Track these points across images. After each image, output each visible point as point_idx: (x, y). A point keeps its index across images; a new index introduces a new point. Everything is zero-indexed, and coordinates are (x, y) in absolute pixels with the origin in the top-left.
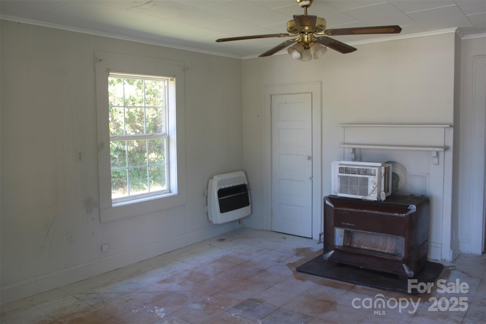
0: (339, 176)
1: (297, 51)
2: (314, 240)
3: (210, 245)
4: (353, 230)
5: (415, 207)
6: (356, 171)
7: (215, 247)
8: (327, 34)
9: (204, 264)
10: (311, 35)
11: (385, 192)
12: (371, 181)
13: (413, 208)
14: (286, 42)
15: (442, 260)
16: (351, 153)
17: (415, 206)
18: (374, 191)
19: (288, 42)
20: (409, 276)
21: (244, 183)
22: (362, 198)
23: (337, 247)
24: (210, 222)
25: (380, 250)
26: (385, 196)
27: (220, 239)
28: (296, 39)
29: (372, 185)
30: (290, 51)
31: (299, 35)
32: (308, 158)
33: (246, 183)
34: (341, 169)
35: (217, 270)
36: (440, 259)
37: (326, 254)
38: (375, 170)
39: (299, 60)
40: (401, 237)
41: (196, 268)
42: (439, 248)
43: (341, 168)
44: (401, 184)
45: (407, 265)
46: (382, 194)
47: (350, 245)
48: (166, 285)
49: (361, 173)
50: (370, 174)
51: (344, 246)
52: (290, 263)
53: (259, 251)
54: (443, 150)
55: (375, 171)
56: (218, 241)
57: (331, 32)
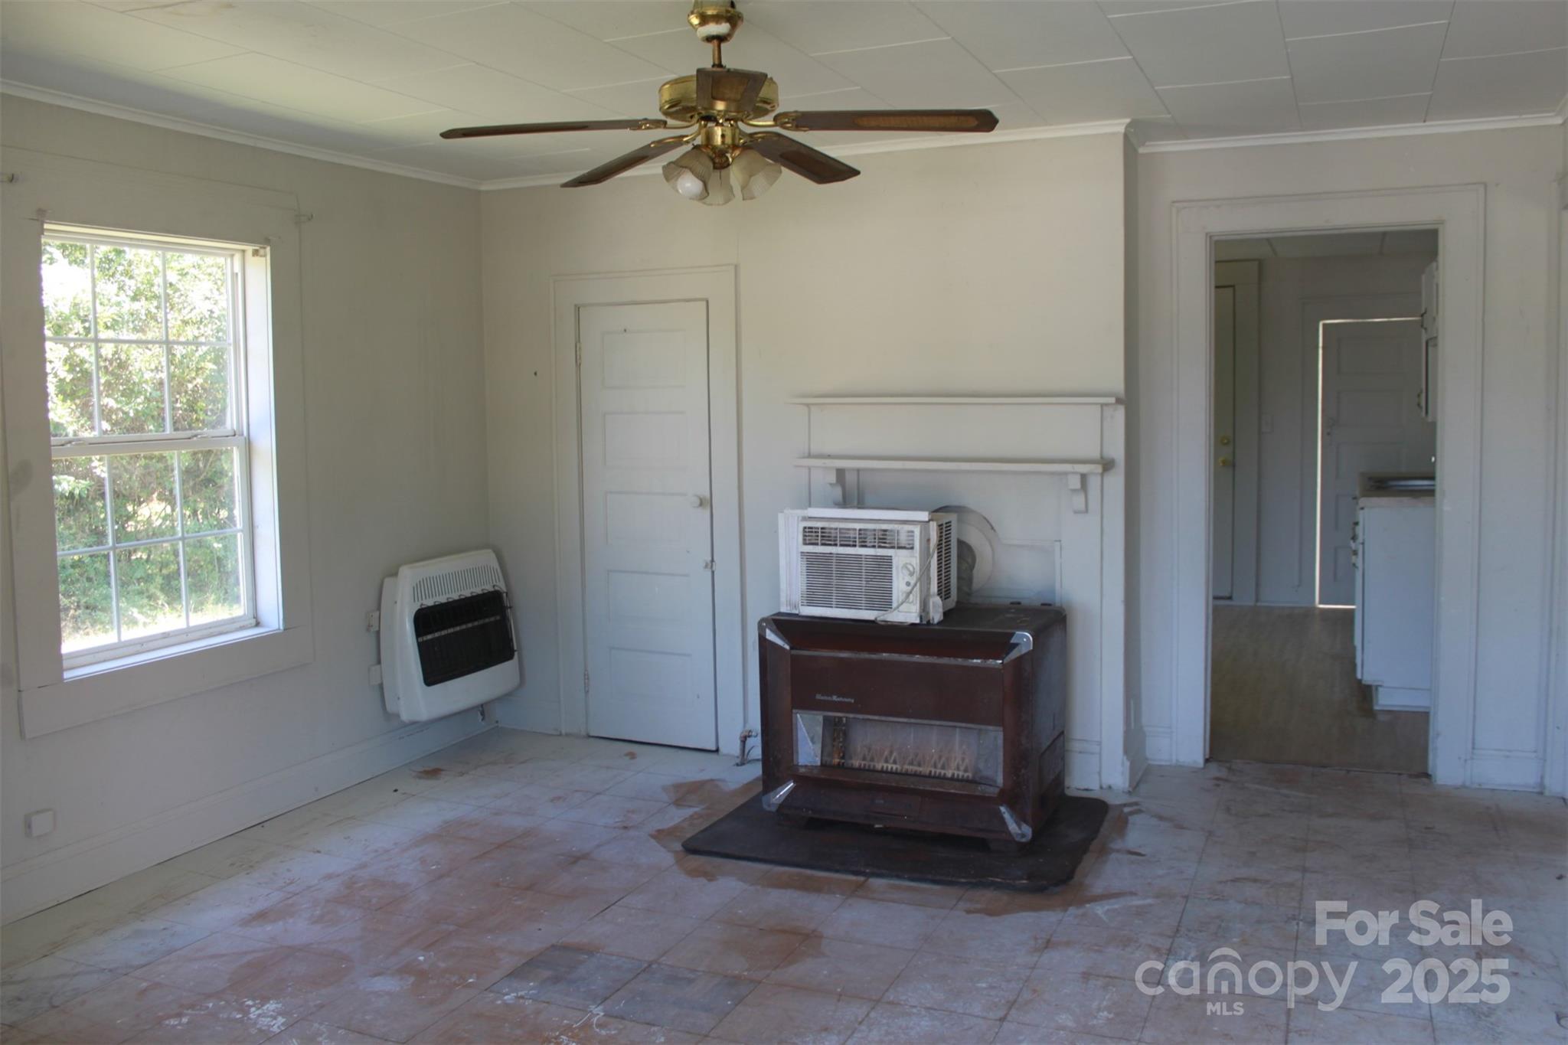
0: (802, 552)
1: (693, 172)
2: (724, 755)
3: (396, 791)
4: (851, 716)
5: (1031, 639)
6: (855, 538)
7: (414, 795)
8: (783, 126)
9: (387, 851)
10: (732, 125)
11: (941, 597)
12: (901, 566)
13: (1025, 639)
14: (652, 146)
15: (1101, 788)
16: (831, 484)
17: (1030, 634)
18: (911, 596)
19: (660, 145)
20: (1017, 839)
21: (494, 586)
22: (876, 619)
23: (802, 770)
24: (390, 717)
25: (931, 772)
26: (941, 610)
27: (427, 769)
28: (687, 136)
29: (903, 579)
30: (672, 171)
31: (696, 127)
32: (698, 502)
33: (501, 586)
34: (809, 532)
35: (434, 867)
36: (1096, 786)
37: (772, 794)
38: (913, 532)
39: (696, 202)
40: (991, 728)
41: (363, 866)
42: (1092, 754)
43: (807, 530)
44: (981, 572)
45: (1012, 807)
46: (933, 603)
47: (843, 761)
48: (269, 928)
49: (870, 542)
50: (896, 546)
51: (823, 765)
52: (660, 828)
53: (559, 798)
54: (1099, 469)
55: (913, 536)
56: (420, 778)
57: (793, 120)
